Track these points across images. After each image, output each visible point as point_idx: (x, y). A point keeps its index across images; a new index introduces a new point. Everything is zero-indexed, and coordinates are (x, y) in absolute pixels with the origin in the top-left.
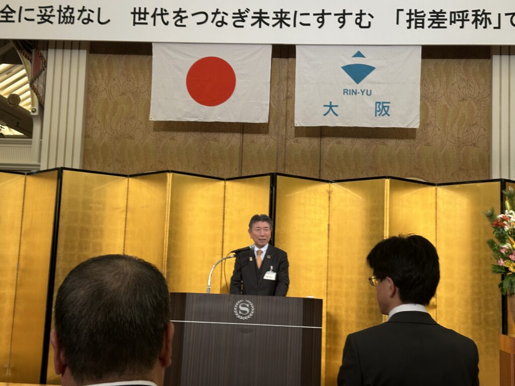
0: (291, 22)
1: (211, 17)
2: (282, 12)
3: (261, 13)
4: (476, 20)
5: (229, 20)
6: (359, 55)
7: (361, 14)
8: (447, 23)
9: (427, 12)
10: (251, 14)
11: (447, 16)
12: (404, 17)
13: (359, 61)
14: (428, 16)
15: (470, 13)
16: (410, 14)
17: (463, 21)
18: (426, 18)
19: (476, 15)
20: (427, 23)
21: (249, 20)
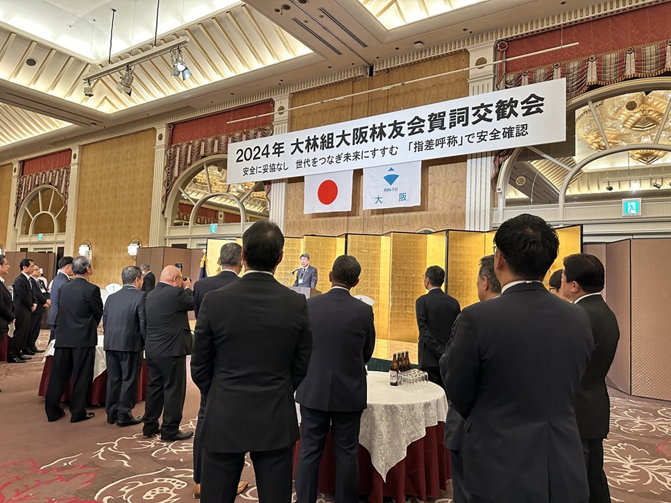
0: (360, 157)
1: (327, 160)
2: (356, 152)
3: (348, 154)
4: (449, 143)
5: (334, 160)
6: (391, 169)
7: (392, 148)
8: (434, 146)
9: (424, 142)
10: (343, 156)
11: (434, 142)
12: (413, 146)
13: (392, 173)
14: (425, 144)
15: (446, 139)
16: (416, 144)
17: (442, 143)
18: (423, 145)
19: (449, 139)
20: (424, 148)
21: (343, 159)
